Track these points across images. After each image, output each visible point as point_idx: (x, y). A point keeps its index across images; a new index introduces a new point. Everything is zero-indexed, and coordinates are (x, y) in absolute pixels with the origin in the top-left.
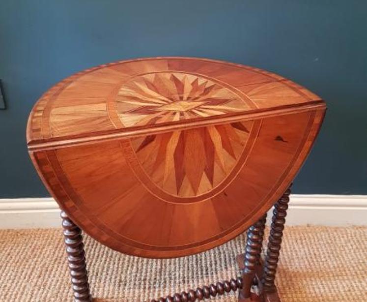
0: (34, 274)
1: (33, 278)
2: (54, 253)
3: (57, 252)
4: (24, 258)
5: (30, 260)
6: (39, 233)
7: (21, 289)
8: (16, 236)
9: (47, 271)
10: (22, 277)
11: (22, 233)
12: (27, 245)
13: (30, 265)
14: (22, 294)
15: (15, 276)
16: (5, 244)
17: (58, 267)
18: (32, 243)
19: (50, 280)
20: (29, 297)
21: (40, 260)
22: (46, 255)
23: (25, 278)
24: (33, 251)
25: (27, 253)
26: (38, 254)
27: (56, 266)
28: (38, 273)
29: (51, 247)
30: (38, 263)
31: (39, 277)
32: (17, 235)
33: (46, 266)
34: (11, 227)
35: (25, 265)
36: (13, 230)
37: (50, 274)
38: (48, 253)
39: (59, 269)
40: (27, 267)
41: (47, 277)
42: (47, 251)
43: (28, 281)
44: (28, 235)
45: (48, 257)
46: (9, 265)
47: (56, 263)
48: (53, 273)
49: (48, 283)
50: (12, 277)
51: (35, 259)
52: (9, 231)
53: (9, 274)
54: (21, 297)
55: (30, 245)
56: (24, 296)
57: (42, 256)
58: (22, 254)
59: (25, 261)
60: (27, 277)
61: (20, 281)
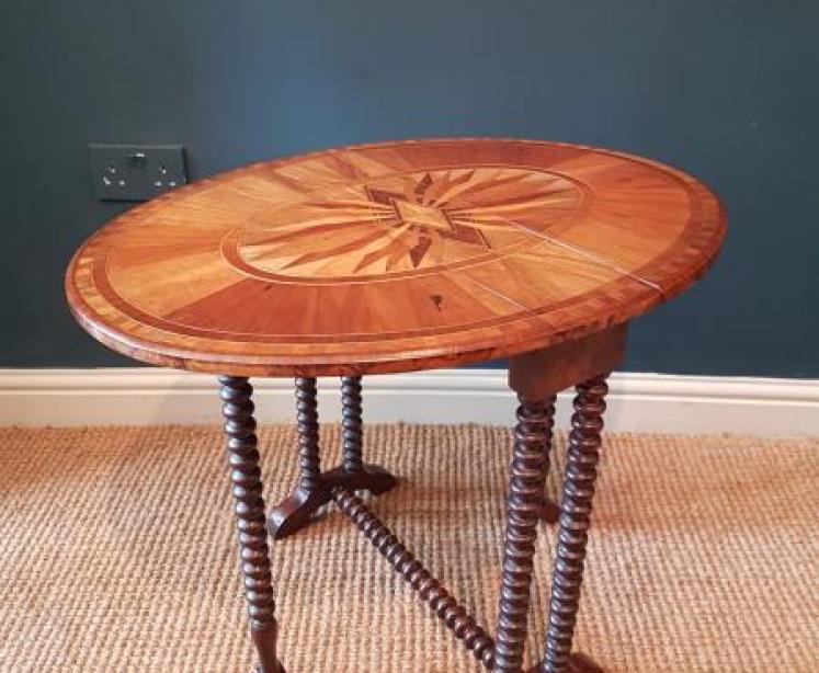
4: (209, 472)
5: (220, 476)
7: (212, 520)
8: (186, 437)
10: (210, 501)
11: (197, 431)
12: (209, 451)
13: (220, 483)
14: (214, 527)
15: (197, 501)
16: (167, 449)
17: (272, 486)
20: (227, 531)
23: (215, 503)
25: (211, 463)
32: (189, 435)
34: (174, 422)
35: (212, 483)
36: (179, 427)
39: (275, 489)
40: (216, 485)
43: (221, 508)
44: (208, 435)
46: (182, 482)
50: (192, 501)
52: (171, 427)
53: (186, 497)
54: (212, 533)
55: (214, 451)
56: (218, 532)
58: (203, 465)
59: (210, 476)
60: (219, 502)
61: (207, 508)
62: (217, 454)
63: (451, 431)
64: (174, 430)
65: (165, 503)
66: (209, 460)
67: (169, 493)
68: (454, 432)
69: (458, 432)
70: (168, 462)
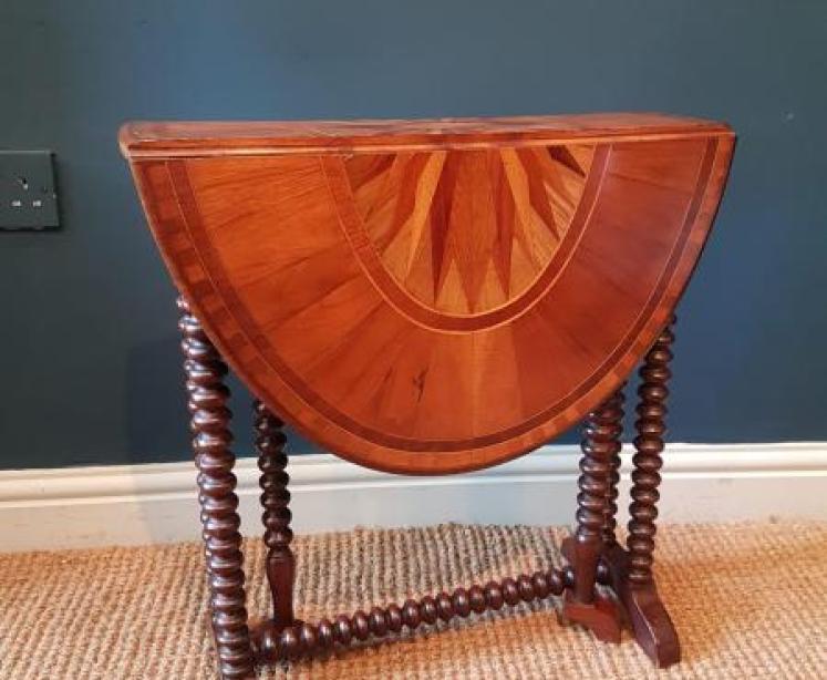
0: (117, 649)
1: (118, 660)
2: (164, 599)
3: (170, 597)
4: (87, 614)
5: (103, 619)
6: (116, 555)
8: (55, 567)
9: (151, 640)
10: (88, 657)
11: (69, 558)
12: (88, 585)
13: (104, 630)
15: (69, 656)
16: (27, 585)
17: (180, 630)
18: (103, 580)
19: (164, 662)
21: (128, 617)
22: (144, 606)
23: (96, 660)
24: (106, 598)
25: (91, 601)
26: (121, 603)
27: (173, 629)
28: (129, 646)
29: (151, 587)
30: (125, 624)
31: (134, 654)
32: (60, 564)
33: (148, 629)
34: (40, 547)
35: (91, 630)
36: (46, 553)
37: (162, 646)
38: (147, 600)
39: (184, 634)
40: (97, 633)
41: (153, 655)
42: (143, 596)
43: (105, 666)
44: (87, 562)
45: (150, 608)
46: (47, 631)
47: (174, 621)
48: (168, 645)
49: (161, 669)
50: (61, 659)
51: (116, 616)
52: (35, 555)
53: (51, 653)
55: (95, 584)
57: (132, 608)
58: (79, 605)
59: (88, 621)
60: (101, 658)
61: (84, 669)
62: (99, 588)
63: (427, 535)
64: (41, 558)
65: (21, 664)
66: (88, 597)
67: (27, 647)
68: (432, 538)
69: (437, 536)
70: (28, 603)
